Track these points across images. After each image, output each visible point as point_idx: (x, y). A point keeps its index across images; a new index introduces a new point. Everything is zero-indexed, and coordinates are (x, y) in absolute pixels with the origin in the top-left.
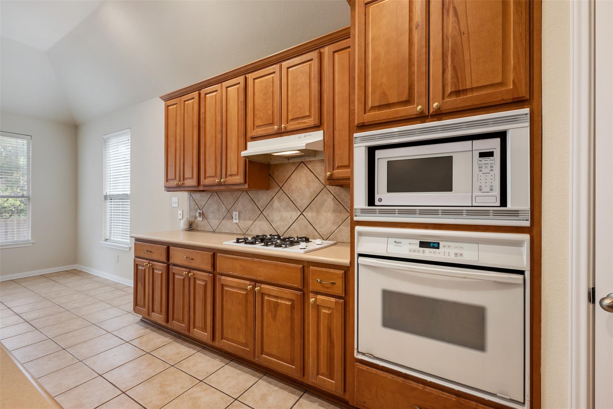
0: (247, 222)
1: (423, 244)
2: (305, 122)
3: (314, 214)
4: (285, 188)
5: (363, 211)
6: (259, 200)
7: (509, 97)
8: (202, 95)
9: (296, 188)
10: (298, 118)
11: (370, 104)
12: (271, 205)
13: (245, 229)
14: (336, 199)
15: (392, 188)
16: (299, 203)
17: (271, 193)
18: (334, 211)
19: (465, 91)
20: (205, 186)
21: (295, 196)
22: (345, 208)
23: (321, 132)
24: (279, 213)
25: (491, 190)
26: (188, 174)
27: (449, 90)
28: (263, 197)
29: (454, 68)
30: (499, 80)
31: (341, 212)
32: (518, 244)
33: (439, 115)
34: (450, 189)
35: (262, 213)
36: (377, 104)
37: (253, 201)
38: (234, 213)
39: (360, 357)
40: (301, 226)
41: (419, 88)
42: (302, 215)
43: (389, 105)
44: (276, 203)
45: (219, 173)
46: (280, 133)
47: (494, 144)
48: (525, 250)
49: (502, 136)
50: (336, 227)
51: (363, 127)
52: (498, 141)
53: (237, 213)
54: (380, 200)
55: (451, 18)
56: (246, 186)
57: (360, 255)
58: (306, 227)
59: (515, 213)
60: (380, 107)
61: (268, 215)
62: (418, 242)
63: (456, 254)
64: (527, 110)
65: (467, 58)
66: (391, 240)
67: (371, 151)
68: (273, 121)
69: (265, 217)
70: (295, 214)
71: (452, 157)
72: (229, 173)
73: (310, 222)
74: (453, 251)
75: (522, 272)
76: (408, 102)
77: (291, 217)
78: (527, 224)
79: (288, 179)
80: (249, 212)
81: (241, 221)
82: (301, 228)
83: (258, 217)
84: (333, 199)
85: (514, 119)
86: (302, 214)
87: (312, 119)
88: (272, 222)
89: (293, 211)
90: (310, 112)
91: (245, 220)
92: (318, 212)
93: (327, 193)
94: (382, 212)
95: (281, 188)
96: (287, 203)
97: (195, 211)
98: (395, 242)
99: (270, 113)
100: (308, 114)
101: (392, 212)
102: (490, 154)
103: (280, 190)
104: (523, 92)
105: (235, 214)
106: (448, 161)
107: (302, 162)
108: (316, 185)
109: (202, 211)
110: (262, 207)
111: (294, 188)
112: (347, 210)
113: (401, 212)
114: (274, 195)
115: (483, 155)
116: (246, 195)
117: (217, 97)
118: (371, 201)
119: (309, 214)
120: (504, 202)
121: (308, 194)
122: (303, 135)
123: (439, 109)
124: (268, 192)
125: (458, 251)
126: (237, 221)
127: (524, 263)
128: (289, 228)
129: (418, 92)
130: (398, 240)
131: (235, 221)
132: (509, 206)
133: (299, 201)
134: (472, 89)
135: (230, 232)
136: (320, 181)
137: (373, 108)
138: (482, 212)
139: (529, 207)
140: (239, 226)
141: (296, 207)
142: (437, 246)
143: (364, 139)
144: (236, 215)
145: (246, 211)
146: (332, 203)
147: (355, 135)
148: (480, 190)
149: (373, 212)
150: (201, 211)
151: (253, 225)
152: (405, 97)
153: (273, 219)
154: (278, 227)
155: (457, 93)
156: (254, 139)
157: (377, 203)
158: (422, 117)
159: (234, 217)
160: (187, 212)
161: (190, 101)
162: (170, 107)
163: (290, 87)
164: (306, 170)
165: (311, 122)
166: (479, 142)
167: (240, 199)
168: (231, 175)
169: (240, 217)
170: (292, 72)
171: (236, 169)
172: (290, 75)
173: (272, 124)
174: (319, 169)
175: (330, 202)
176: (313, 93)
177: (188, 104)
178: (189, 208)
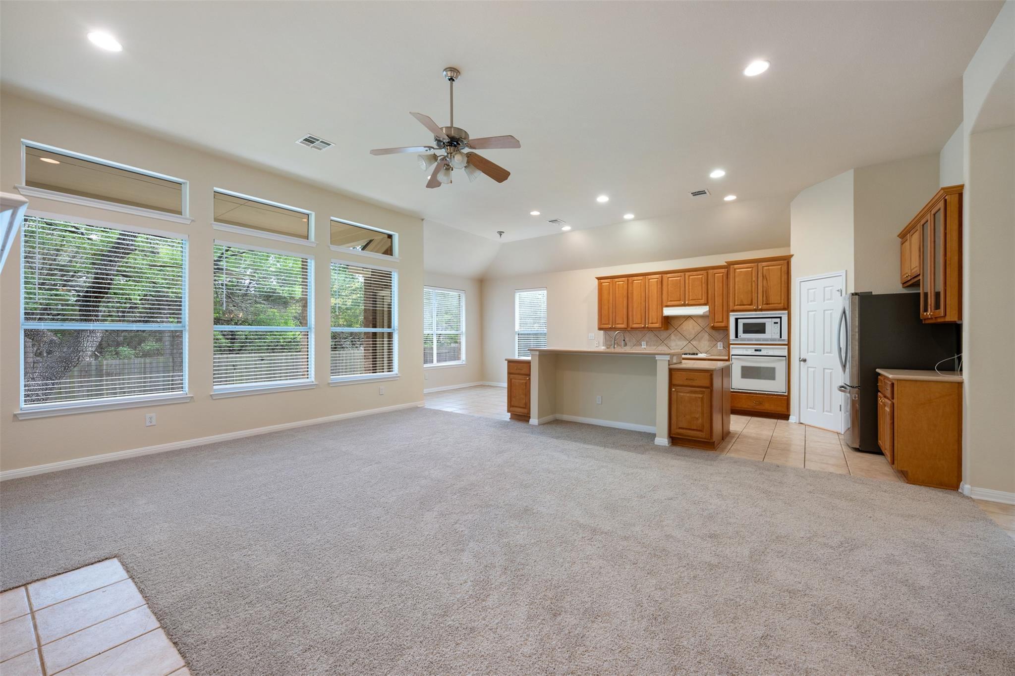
0: (652, 347)
1: (756, 350)
2: (700, 302)
3: (697, 342)
4: (678, 329)
5: (734, 340)
6: (661, 336)
7: (782, 308)
8: (630, 281)
9: (686, 329)
10: (695, 300)
11: (736, 304)
12: (669, 338)
14: (710, 335)
15: (744, 332)
17: (669, 332)
18: (709, 341)
19: (769, 304)
20: (632, 328)
21: (685, 334)
23: (708, 307)
24: (675, 342)
25: (777, 333)
26: (619, 320)
27: (764, 303)
28: (664, 334)
29: (766, 297)
30: (779, 302)
31: (713, 341)
32: (785, 349)
33: (761, 310)
34: (765, 333)
35: (663, 342)
36: (739, 304)
37: (656, 336)
39: (732, 390)
40: (689, 348)
41: (755, 301)
43: (744, 305)
44: (673, 337)
45: (643, 321)
46: (684, 305)
47: (778, 320)
48: (786, 350)
49: (780, 318)
50: (710, 349)
51: (733, 311)
52: (779, 319)
54: (740, 336)
55: (765, 282)
56: (663, 329)
57: (732, 355)
58: (692, 349)
59: (784, 340)
60: (740, 305)
61: (667, 343)
62: (754, 350)
64: (787, 312)
65: (770, 293)
66: (746, 349)
67: (737, 320)
68: (680, 299)
70: (685, 343)
71: (765, 324)
72: (650, 322)
73: (695, 346)
74: (765, 352)
75: (785, 356)
76: (751, 304)
77: (683, 344)
78: (787, 343)
79: (681, 325)
80: (653, 342)
81: (648, 347)
83: (660, 345)
84: (708, 335)
85: (783, 314)
86: (689, 342)
87: (703, 300)
89: (684, 341)
90: (702, 297)
91: (650, 346)
92: (699, 341)
93: (705, 332)
94: (741, 340)
95: (676, 329)
96: (680, 337)
99: (679, 295)
100: (701, 298)
101: (745, 340)
102: (777, 323)
104: (786, 307)
105: (644, 343)
106: (764, 324)
107: (688, 317)
108: (698, 328)
110: (663, 339)
112: (716, 340)
113: (748, 340)
114: (671, 333)
115: (775, 323)
117: (641, 283)
118: (737, 336)
119: (694, 343)
120: (781, 337)
121: (693, 333)
122: (697, 307)
123: (761, 308)
124: (668, 331)
125: (767, 352)
126: (645, 347)
127: (786, 354)
128: (681, 349)
131: (643, 347)
132: (782, 338)
133: (688, 336)
134: (772, 304)
136: (701, 326)
137: (738, 305)
138: (774, 340)
139: (788, 338)
141: (686, 339)
142: (760, 350)
143: (734, 315)
145: (651, 341)
146: (708, 337)
147: (731, 313)
148: (774, 333)
149: (737, 340)
152: (750, 303)
155: (767, 304)
156: (667, 306)
157: (739, 337)
158: (755, 310)
159: (642, 345)
160: (603, 342)
161: (621, 283)
162: (603, 284)
163: (690, 285)
164: (692, 321)
165: (703, 301)
166: (773, 319)
167: (647, 335)
168: (652, 323)
169: (647, 345)
170: (692, 278)
171: (656, 320)
172: (690, 279)
173: (679, 301)
174: (700, 321)
175: (706, 336)
176: (704, 289)
177: (619, 284)
178: (605, 340)
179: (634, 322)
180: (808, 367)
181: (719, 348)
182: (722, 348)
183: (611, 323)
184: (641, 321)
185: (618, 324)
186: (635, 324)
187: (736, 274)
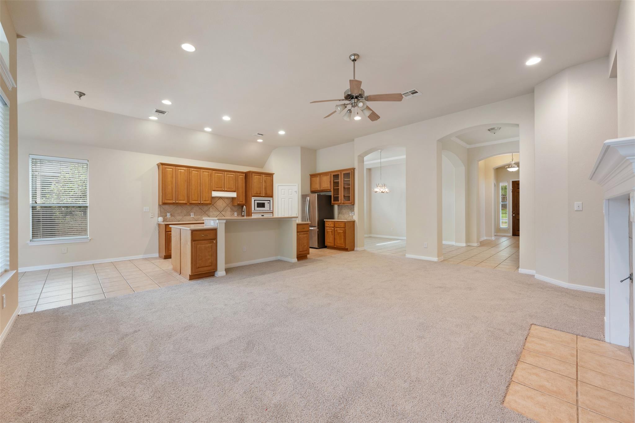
1: (262, 216)
2: (232, 190)
3: (225, 213)
4: (215, 205)
6: (204, 208)
7: (271, 196)
9: (219, 205)
10: (230, 188)
12: (209, 210)
13: (197, 219)
14: (231, 208)
15: (258, 207)
17: (209, 206)
18: (231, 212)
19: (266, 194)
20: (190, 203)
21: (218, 207)
23: (236, 193)
24: (212, 213)
26: (181, 198)
28: (206, 208)
29: (266, 191)
30: (270, 193)
32: (271, 214)
33: (264, 197)
34: (265, 207)
35: (205, 213)
37: (201, 209)
38: (191, 213)
43: (258, 194)
44: (211, 210)
46: (224, 191)
47: (269, 202)
49: (270, 201)
51: (253, 196)
52: (269, 201)
53: (193, 213)
55: (265, 183)
59: (271, 211)
60: (256, 194)
61: (208, 213)
66: (258, 215)
67: (255, 201)
70: (218, 213)
71: (265, 203)
73: (223, 215)
79: (216, 202)
80: (199, 213)
83: (203, 214)
85: (271, 199)
86: (221, 213)
88: (210, 216)
90: (233, 187)
91: (197, 215)
93: (228, 207)
94: (256, 211)
95: (213, 205)
96: (215, 209)
97: (165, 213)
99: (221, 185)
108: (225, 205)
113: (259, 211)
116: (199, 206)
117: (198, 174)
119: (223, 213)
120: (270, 209)
121: (223, 207)
122: (231, 193)
126: (193, 216)
129: (262, 192)
131: (192, 216)
132: (271, 210)
133: (220, 209)
135: (189, 220)
136: (226, 203)
138: (268, 211)
139: (273, 210)
141: (219, 211)
142: (263, 216)
143: (254, 198)
144: (192, 214)
145: (197, 212)
147: (252, 198)
148: (268, 208)
150: (170, 213)
152: (260, 193)
156: (214, 191)
157: (255, 209)
158: (262, 197)
160: (158, 214)
161: (182, 170)
162: (167, 169)
163: (227, 179)
164: (222, 200)
165: (234, 189)
167: (196, 208)
168: (205, 201)
169: (194, 215)
170: (228, 176)
171: (208, 199)
173: (222, 188)
174: (226, 200)
175: (229, 209)
176: (234, 183)
177: (180, 171)
178: (160, 212)
179: (193, 200)
182: (236, 215)
183: (174, 199)
184: (198, 199)
185: (180, 200)
186: (193, 201)
187: (255, 178)
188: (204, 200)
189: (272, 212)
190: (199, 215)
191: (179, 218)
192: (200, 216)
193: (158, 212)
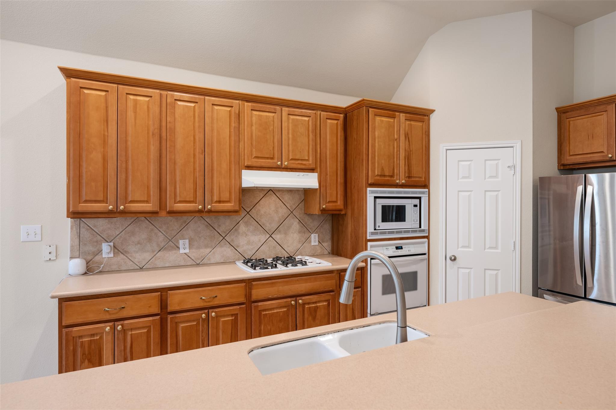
0: (202, 250)
1: (397, 248)
2: (305, 165)
3: (283, 236)
4: (253, 213)
5: (372, 233)
6: (220, 226)
7: (423, 184)
9: (265, 213)
10: (298, 160)
11: (376, 173)
12: (236, 230)
13: (198, 259)
14: (301, 222)
15: (384, 220)
16: (268, 227)
17: (235, 218)
18: (299, 232)
19: (411, 177)
21: (263, 221)
22: (307, 229)
24: (246, 237)
25: (417, 221)
26: (137, 193)
27: (406, 175)
30: (421, 175)
31: (304, 233)
32: (423, 243)
33: (403, 186)
34: (405, 221)
35: (224, 238)
36: (380, 174)
37: (211, 226)
38: (181, 242)
40: (270, 247)
42: (271, 238)
44: (242, 228)
45: (199, 197)
47: (417, 202)
48: (426, 245)
49: (420, 198)
50: (301, 245)
51: (372, 186)
52: (419, 201)
53: (187, 241)
54: (379, 226)
55: (407, 142)
58: (275, 247)
59: (423, 231)
60: (381, 176)
61: (232, 240)
62: (395, 247)
63: (409, 250)
64: (427, 190)
65: (412, 163)
66: (385, 248)
67: (375, 199)
68: (273, 156)
69: (229, 243)
70: (263, 237)
73: (279, 243)
74: (407, 249)
75: (426, 254)
76: (392, 176)
77: (260, 240)
79: (256, 204)
80: (205, 238)
81: (193, 251)
82: (269, 249)
83: (218, 244)
84: (299, 223)
85: (423, 193)
86: (271, 236)
88: (238, 246)
89: (262, 235)
90: (308, 157)
91: (198, 248)
92: (286, 233)
93: (293, 218)
94: (381, 233)
95: (248, 213)
96: (255, 227)
97: (95, 244)
98: (386, 248)
99: (271, 149)
100: (306, 158)
101: (385, 233)
102: (416, 206)
103: (246, 214)
104: (426, 183)
106: (404, 208)
107: (270, 190)
108: (283, 211)
109: (114, 243)
110: (225, 232)
111: (263, 213)
112: (309, 231)
113: (389, 233)
114: (240, 219)
115: (414, 206)
116: (200, 220)
118: (375, 227)
119: (277, 237)
120: (420, 227)
121: (277, 219)
122: (302, 174)
123: (403, 182)
125: (409, 249)
126: (187, 251)
127: (426, 251)
128: (257, 251)
129: (396, 172)
130: (387, 247)
131: (182, 251)
132: (422, 228)
133: (268, 225)
134: (414, 177)
135: (173, 265)
136: (288, 208)
137: (377, 176)
138: (415, 231)
139: (428, 228)
140: (189, 256)
141: (265, 231)
142: (401, 248)
143: (373, 192)
144: (184, 244)
145: (200, 237)
146: (298, 226)
147: (368, 189)
148: (414, 221)
149: (377, 233)
150: (112, 244)
151: (211, 252)
152: (391, 174)
153: (239, 244)
154: (244, 251)
155: (409, 177)
156: (250, 168)
157: (378, 228)
158: (397, 185)
159: (181, 246)
160: (72, 246)
161: (142, 97)
162: (86, 91)
163: (290, 131)
164: (274, 198)
165: (310, 164)
166: (413, 200)
167: (192, 225)
168: (220, 202)
169: (191, 246)
170: (293, 119)
171: (228, 195)
172: (291, 121)
173: (272, 158)
174: (287, 197)
175: (296, 225)
176: (311, 143)
177: (135, 101)
178: (77, 241)
179: (178, 199)
180: (458, 268)
181: (313, 244)
182: (317, 243)
183: (111, 197)
184: (195, 197)
185: (132, 202)
186: (180, 202)
187: (377, 124)
188: (215, 198)
189: (427, 235)
190: (206, 246)
191: (142, 257)
192: (208, 250)
193: (72, 239)
